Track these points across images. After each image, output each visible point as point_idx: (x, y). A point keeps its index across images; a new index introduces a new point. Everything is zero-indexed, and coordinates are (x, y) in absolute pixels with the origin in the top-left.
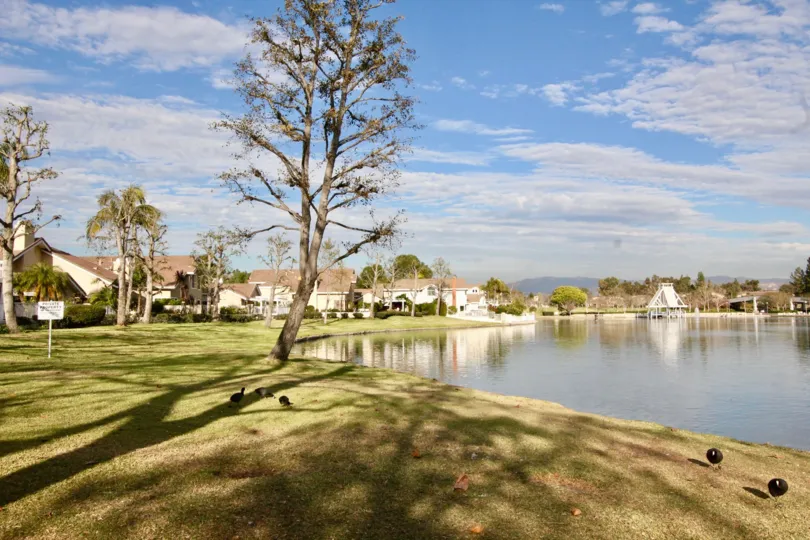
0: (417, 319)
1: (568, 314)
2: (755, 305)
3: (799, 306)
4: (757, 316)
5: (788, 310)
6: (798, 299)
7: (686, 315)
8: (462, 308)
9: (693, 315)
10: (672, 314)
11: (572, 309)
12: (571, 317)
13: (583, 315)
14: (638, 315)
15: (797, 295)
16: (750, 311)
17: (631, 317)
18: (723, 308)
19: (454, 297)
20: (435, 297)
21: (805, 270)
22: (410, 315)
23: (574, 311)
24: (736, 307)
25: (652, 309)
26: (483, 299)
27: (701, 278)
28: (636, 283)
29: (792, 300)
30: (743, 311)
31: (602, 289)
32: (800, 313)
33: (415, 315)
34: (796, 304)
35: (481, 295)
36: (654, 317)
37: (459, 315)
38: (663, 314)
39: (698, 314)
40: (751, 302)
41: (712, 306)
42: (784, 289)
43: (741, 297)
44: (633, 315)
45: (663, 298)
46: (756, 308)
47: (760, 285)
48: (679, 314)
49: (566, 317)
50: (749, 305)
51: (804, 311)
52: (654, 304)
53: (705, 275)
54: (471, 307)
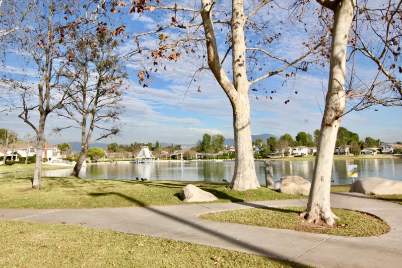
0: (29, 165)
1: (96, 162)
2: (182, 156)
3: (199, 157)
4: (182, 161)
5: (195, 158)
6: (199, 154)
7: (154, 161)
8: (50, 159)
9: (156, 161)
10: (148, 161)
11: (98, 159)
12: (98, 163)
13: (104, 162)
14: (131, 162)
15: (198, 152)
16: (180, 159)
17: (128, 163)
18: (169, 158)
19: (46, 153)
20: (35, 153)
21: (202, 141)
22: (24, 163)
23: (98, 160)
24: (174, 157)
25: (138, 159)
26: (59, 154)
27: (157, 144)
28: (126, 146)
29: (197, 154)
30: (177, 159)
31: (109, 149)
32: (200, 160)
33: (28, 163)
34: (198, 156)
35: (58, 152)
36: (140, 163)
37: (48, 163)
38: (144, 161)
39: (159, 161)
40: (180, 155)
41: (164, 157)
42: (192, 149)
43: (175, 153)
44: (129, 162)
45: (144, 154)
46: (182, 158)
47: (181, 147)
48: (151, 161)
49: (95, 163)
50: (179, 157)
51: (201, 159)
52: (139, 156)
53: (159, 142)
54: (54, 158)
